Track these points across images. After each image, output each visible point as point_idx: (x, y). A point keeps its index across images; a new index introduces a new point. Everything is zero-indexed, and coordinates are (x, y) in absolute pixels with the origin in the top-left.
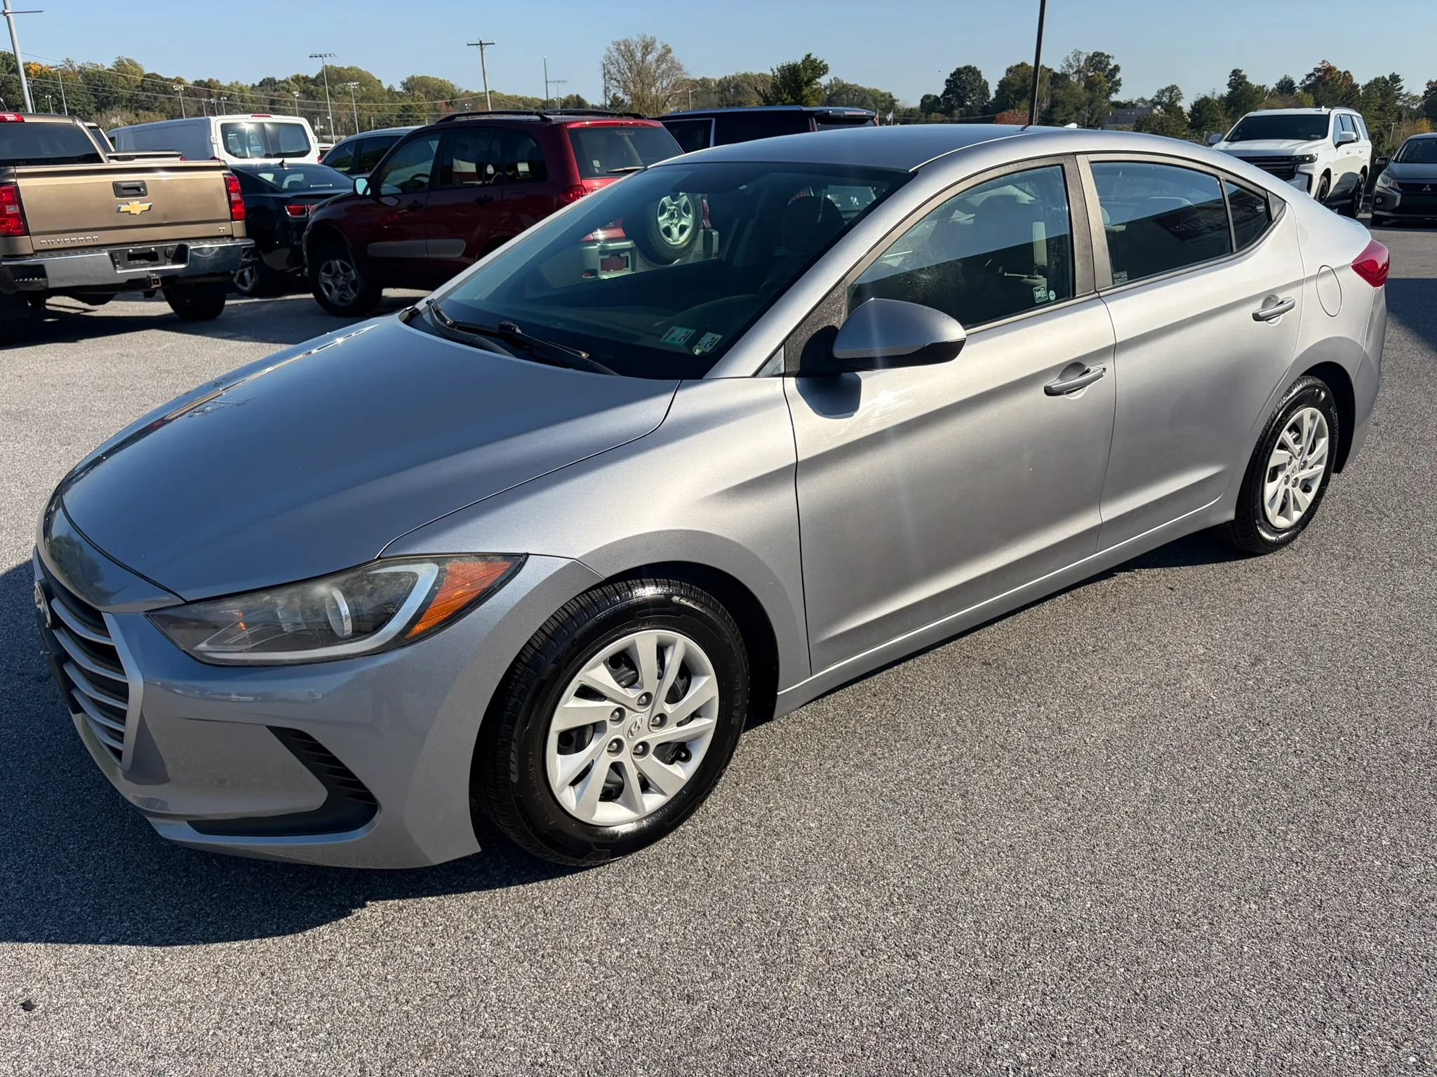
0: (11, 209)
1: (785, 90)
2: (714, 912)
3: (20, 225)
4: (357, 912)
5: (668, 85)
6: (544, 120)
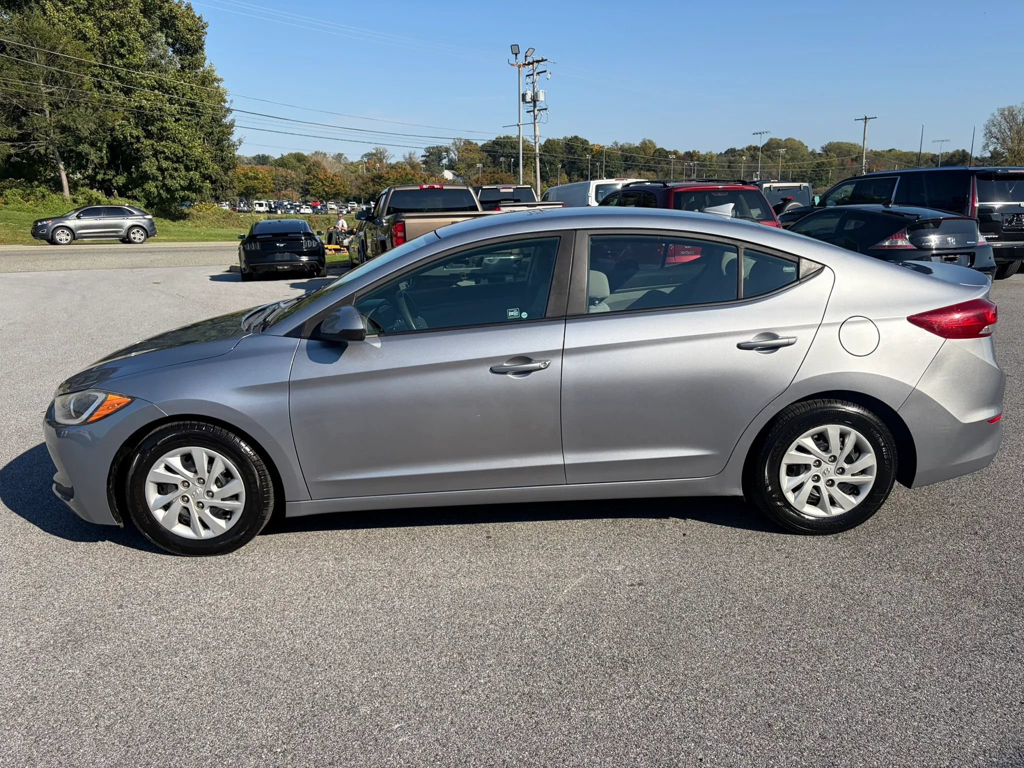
6: (665, 186)
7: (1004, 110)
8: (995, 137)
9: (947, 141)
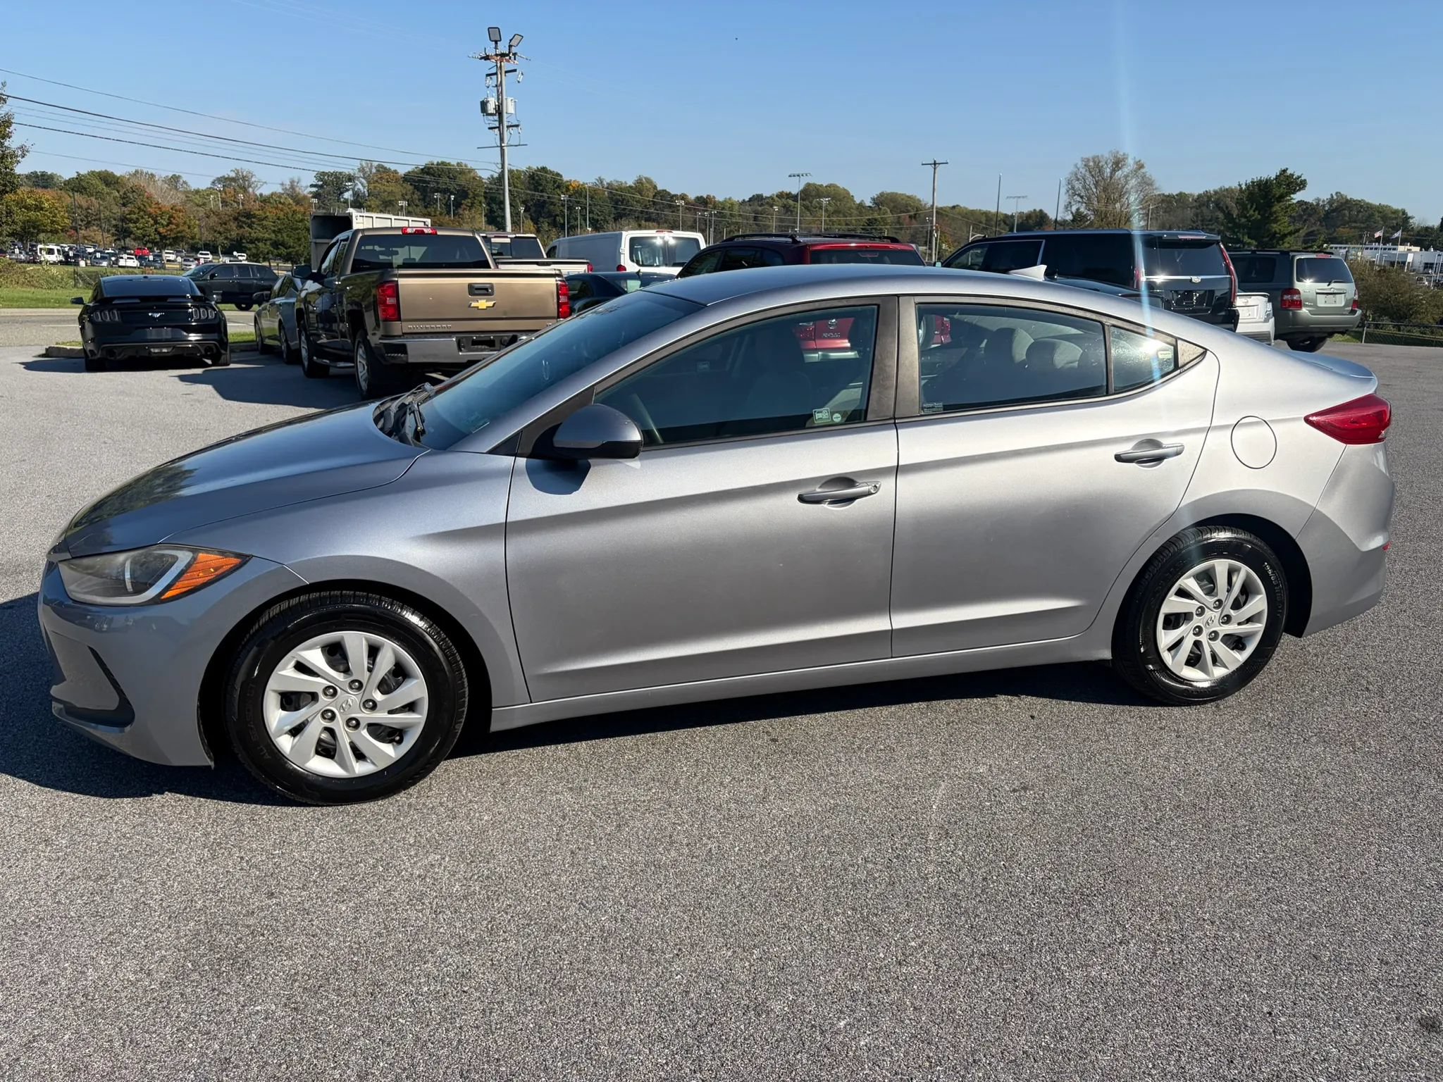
0: (390, 301)
1: (1252, 207)
3: (395, 313)
4: (155, 796)
6: (795, 241)
7: (1088, 160)
8: (1079, 195)
9: (1023, 197)
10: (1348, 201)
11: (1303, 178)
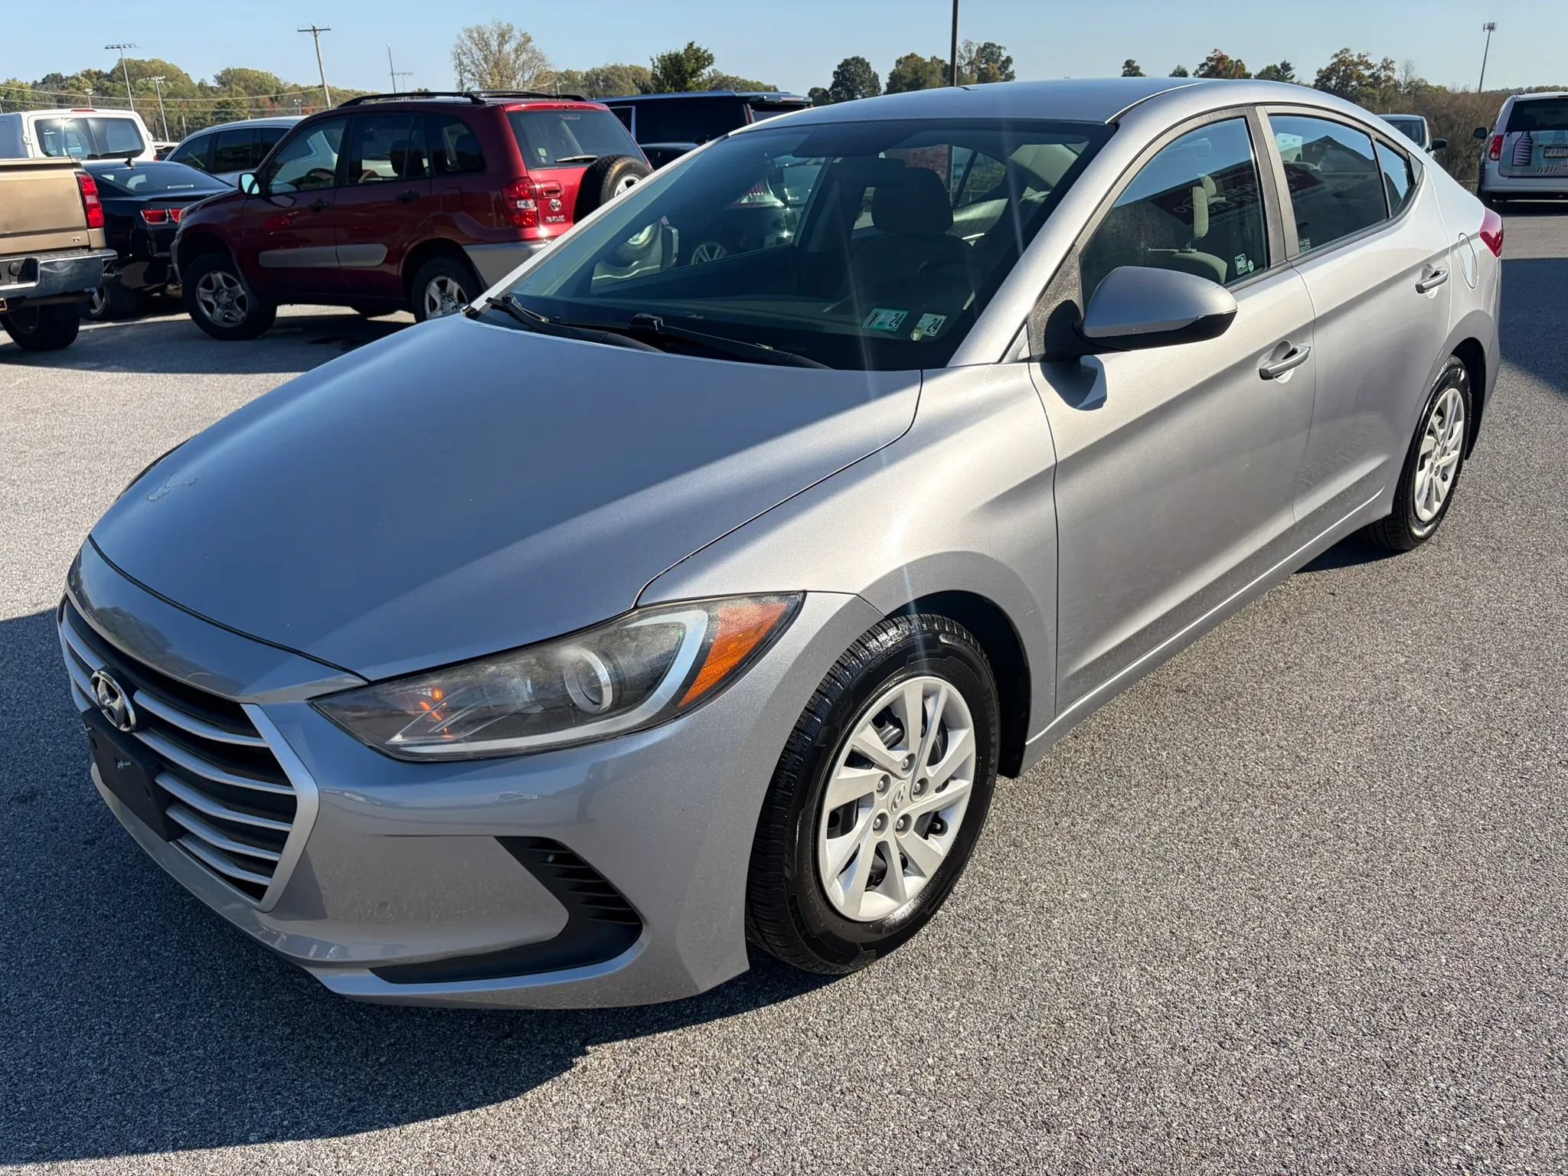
1: (666, 80)
2: (1021, 1013)
4: (581, 1062)
5: (530, 78)
8: (469, 71)
10: (725, 79)
11: (709, 52)
